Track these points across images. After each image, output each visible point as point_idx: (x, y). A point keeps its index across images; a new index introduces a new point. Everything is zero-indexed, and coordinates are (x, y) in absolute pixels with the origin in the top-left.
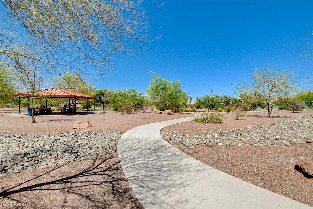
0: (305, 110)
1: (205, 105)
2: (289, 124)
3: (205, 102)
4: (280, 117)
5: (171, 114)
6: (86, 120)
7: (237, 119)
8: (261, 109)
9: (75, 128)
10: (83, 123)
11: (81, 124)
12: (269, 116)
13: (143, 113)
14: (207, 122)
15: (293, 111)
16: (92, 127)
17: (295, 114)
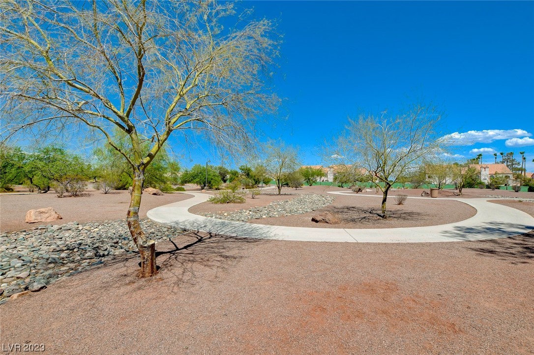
0: (304, 186)
1: (197, 180)
2: (297, 200)
3: (197, 175)
4: (288, 195)
5: (160, 195)
6: (51, 208)
7: (253, 198)
8: (264, 185)
9: (35, 221)
10: (46, 211)
11: (42, 214)
12: (279, 194)
13: (106, 193)
14: (228, 203)
15: (295, 189)
16: (61, 218)
17: (297, 192)
